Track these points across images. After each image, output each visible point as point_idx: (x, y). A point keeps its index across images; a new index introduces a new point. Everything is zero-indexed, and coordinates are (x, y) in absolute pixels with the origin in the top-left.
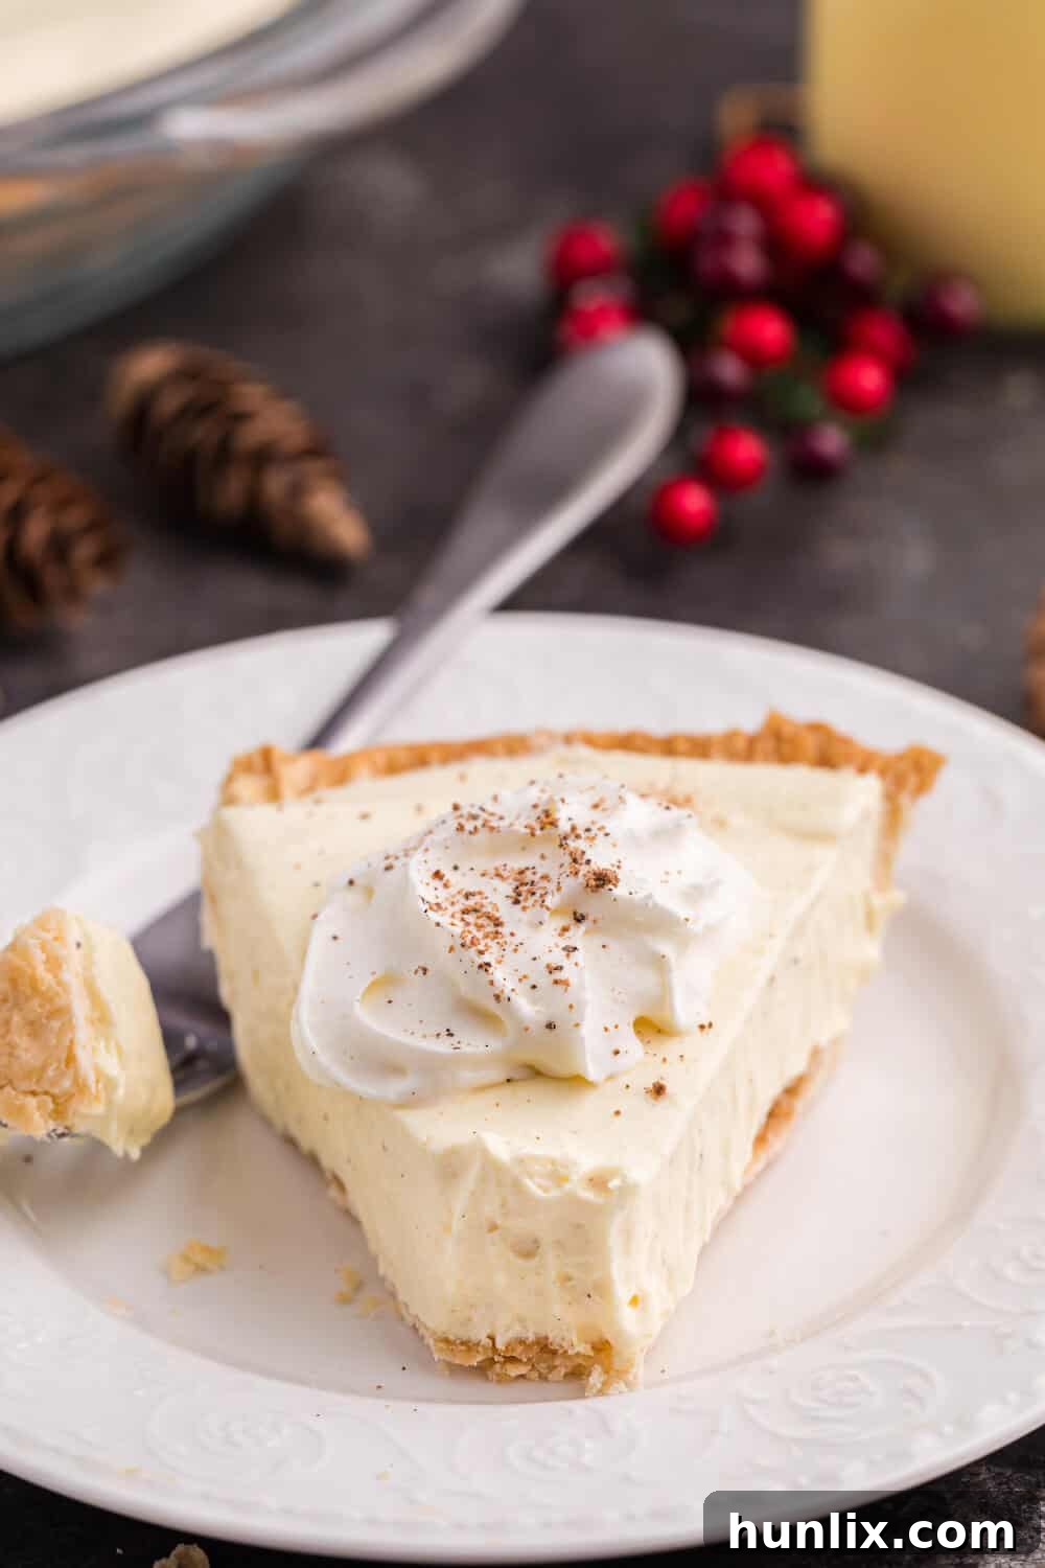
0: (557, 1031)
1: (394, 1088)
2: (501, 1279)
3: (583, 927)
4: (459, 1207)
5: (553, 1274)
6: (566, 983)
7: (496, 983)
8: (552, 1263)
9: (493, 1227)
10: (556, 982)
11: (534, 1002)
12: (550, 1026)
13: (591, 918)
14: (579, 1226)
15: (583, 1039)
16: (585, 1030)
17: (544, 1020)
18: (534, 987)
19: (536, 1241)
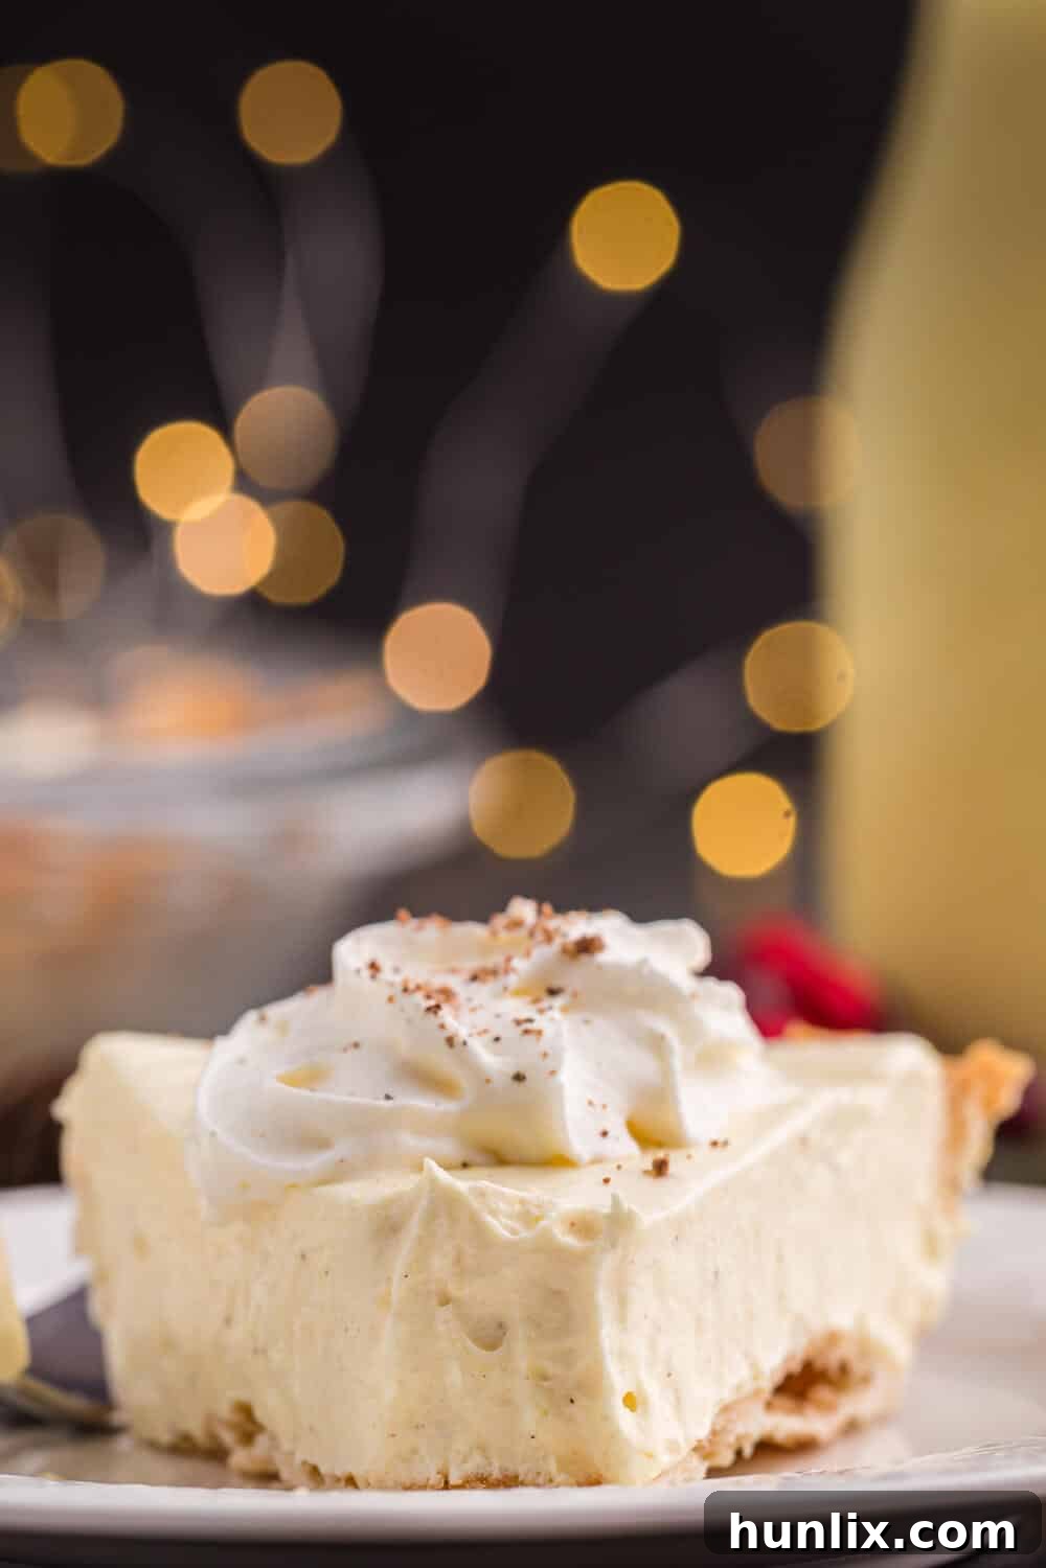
0: (527, 1083)
1: (316, 1162)
2: (455, 1376)
3: (558, 1002)
4: (399, 1265)
5: (523, 1365)
6: (539, 1033)
7: (448, 1026)
8: (522, 1353)
9: (445, 1301)
10: (527, 1032)
11: (496, 1054)
12: (519, 1078)
13: (569, 990)
14: (557, 1293)
15: (560, 1088)
16: (565, 1077)
17: (512, 1071)
18: (497, 1039)
19: (501, 1326)
